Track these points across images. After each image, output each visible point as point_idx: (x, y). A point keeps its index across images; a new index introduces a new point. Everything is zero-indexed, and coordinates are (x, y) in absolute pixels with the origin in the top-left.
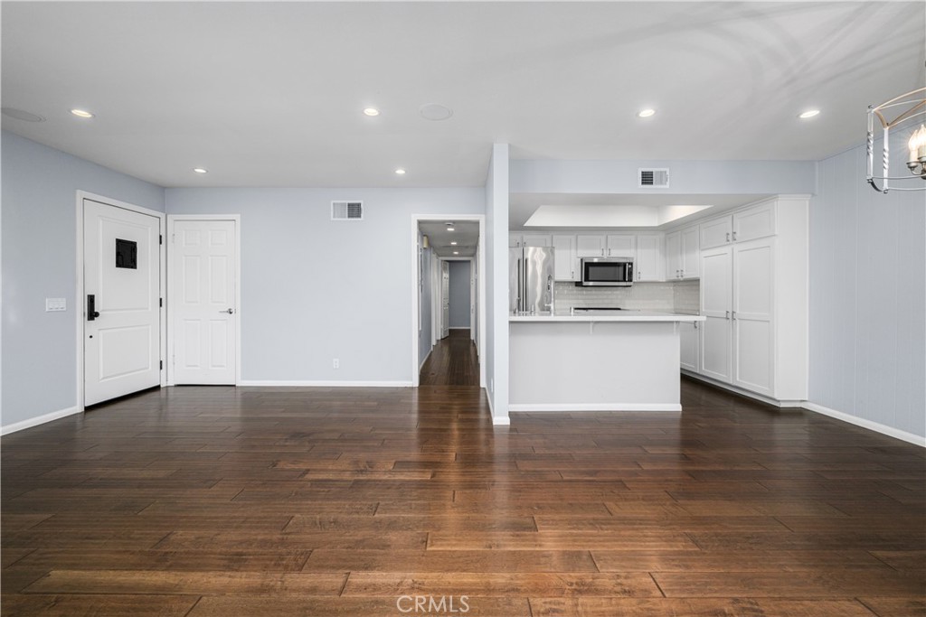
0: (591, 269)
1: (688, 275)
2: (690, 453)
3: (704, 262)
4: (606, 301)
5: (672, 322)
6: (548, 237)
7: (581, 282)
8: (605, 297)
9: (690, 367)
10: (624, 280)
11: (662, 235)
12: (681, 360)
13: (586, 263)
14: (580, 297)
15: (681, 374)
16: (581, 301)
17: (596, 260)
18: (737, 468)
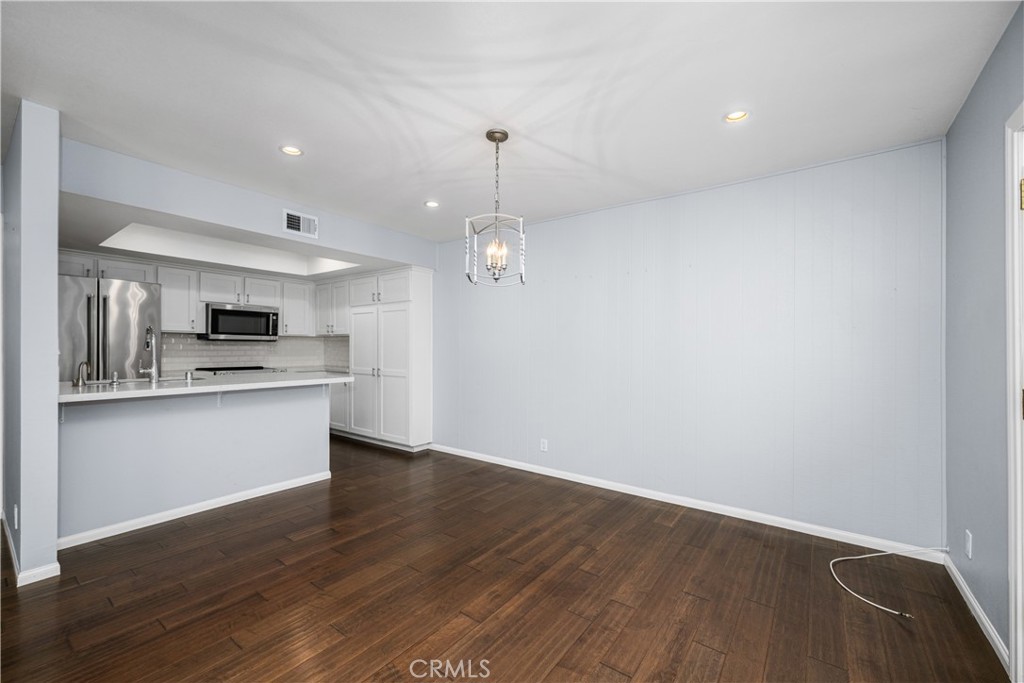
0: (221, 318)
1: (338, 331)
2: (338, 525)
3: (352, 319)
4: (245, 358)
5: (321, 385)
6: (150, 269)
7: (207, 334)
8: (242, 353)
9: (340, 426)
10: (268, 334)
11: (312, 286)
12: (331, 420)
13: (213, 310)
14: (205, 353)
15: (331, 435)
16: (207, 359)
17: (229, 307)
18: (380, 526)
